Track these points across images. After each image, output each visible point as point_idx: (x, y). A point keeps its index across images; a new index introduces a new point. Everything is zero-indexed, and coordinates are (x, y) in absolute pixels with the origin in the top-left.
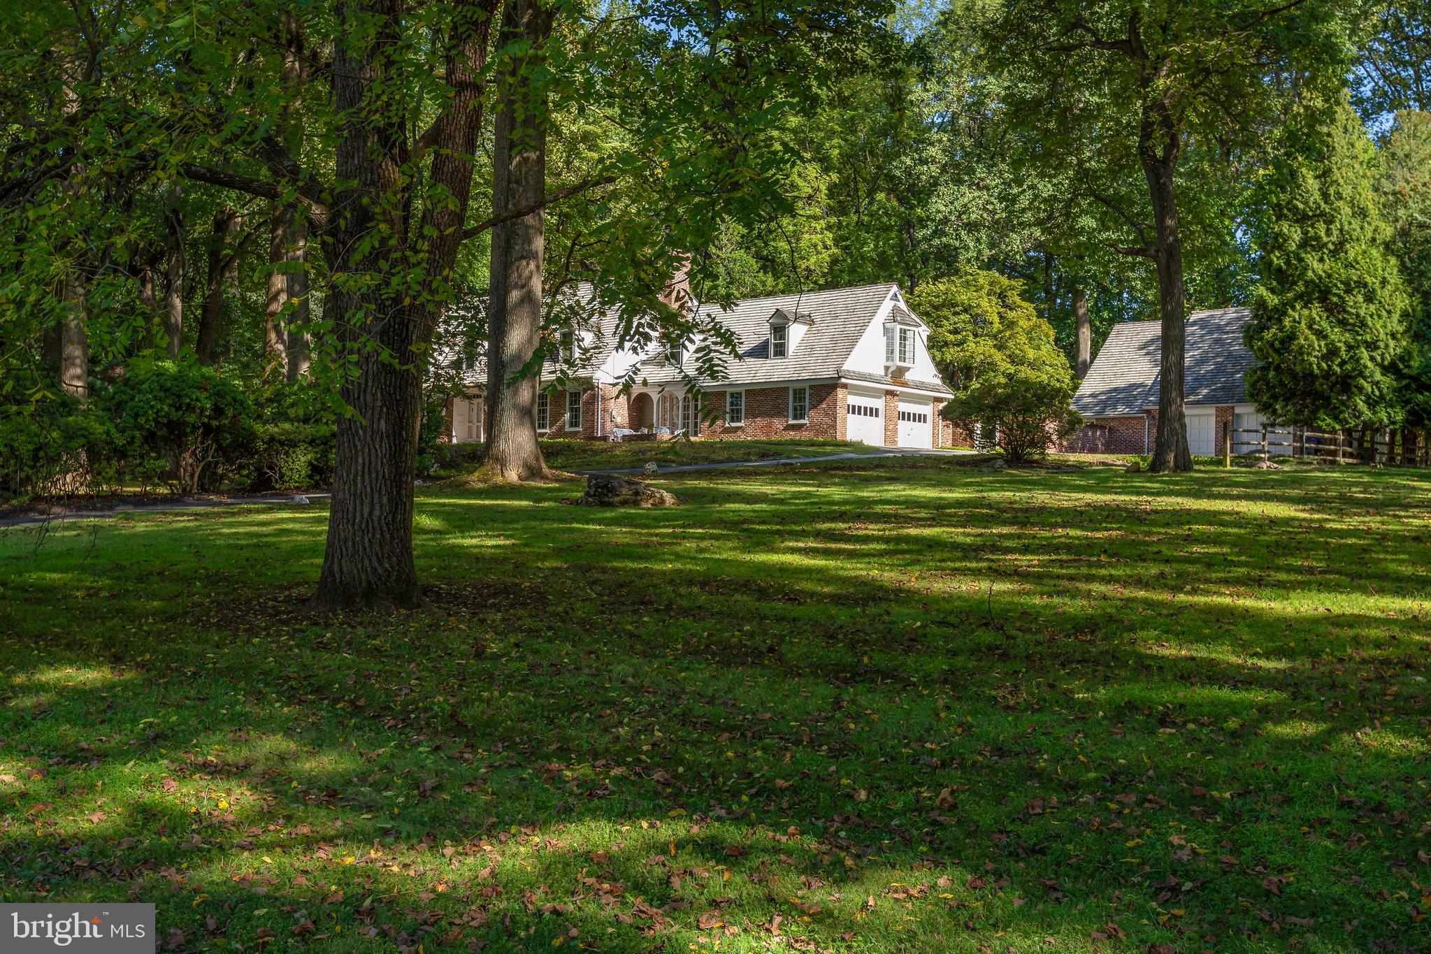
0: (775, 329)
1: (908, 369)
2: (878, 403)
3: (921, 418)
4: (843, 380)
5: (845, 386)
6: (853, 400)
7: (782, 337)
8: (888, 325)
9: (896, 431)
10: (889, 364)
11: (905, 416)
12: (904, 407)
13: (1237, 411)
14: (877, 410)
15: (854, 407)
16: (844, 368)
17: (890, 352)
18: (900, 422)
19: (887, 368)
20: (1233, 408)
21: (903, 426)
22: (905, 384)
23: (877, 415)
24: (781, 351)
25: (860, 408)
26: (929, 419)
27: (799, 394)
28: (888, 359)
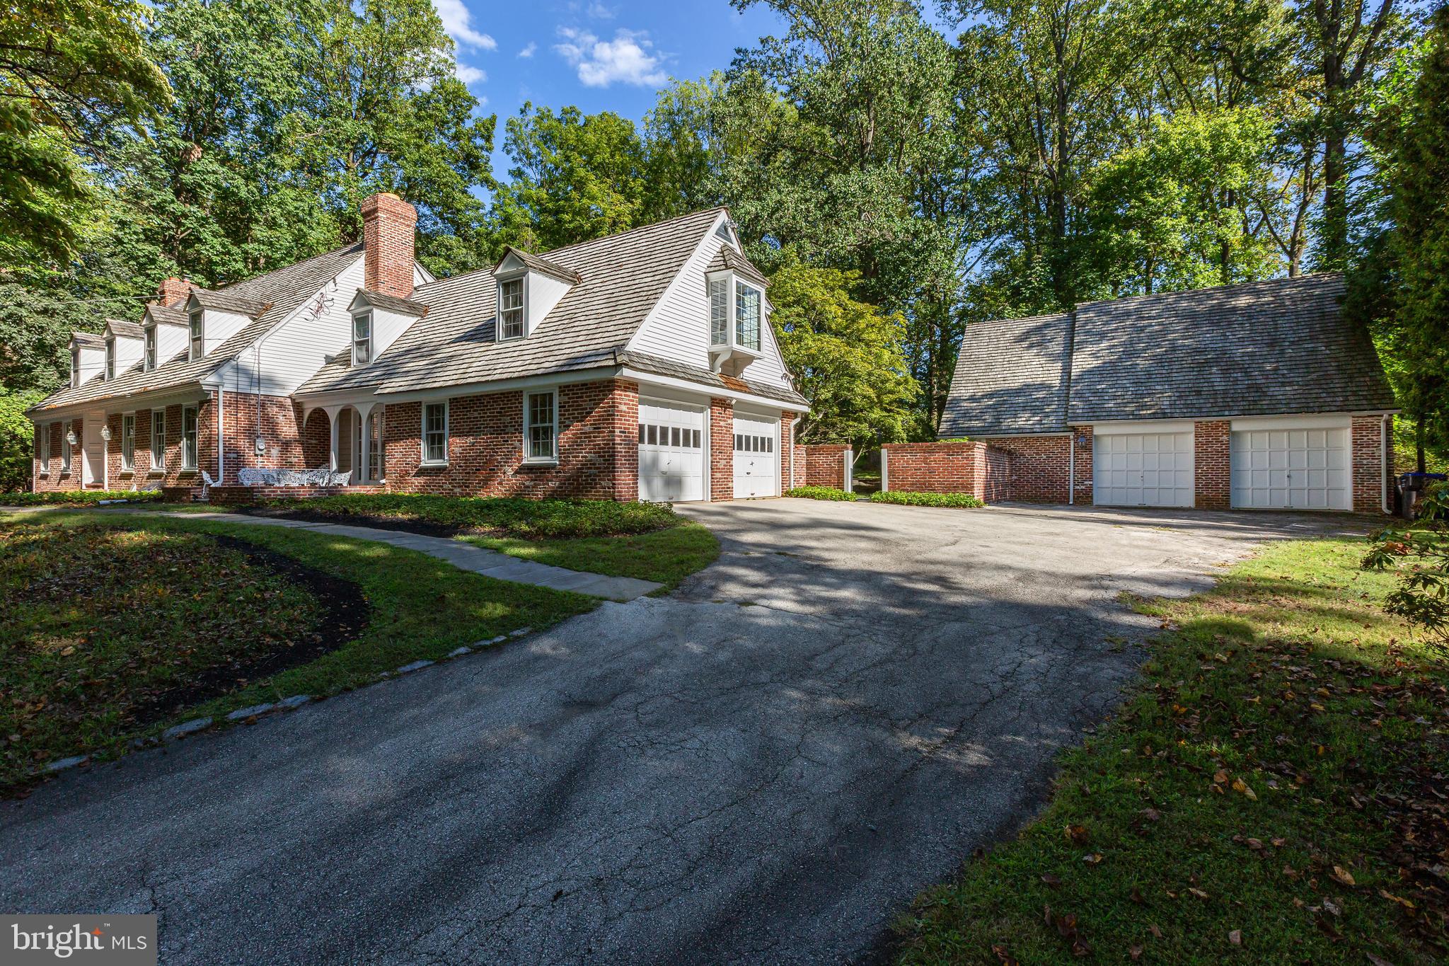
0: (506, 286)
1: (749, 359)
2: (697, 421)
3: (763, 445)
4: (626, 372)
5: (632, 386)
6: (649, 415)
7: (518, 300)
8: (714, 277)
9: (729, 470)
10: (718, 348)
11: (743, 443)
12: (741, 427)
13: (1236, 427)
14: (696, 433)
15: (652, 430)
16: (631, 347)
17: (719, 327)
18: (736, 452)
19: (713, 357)
20: (1229, 423)
21: (740, 460)
22: (743, 387)
23: (696, 445)
24: (516, 326)
25: (664, 431)
26: (776, 445)
27: (541, 403)
28: (714, 340)
